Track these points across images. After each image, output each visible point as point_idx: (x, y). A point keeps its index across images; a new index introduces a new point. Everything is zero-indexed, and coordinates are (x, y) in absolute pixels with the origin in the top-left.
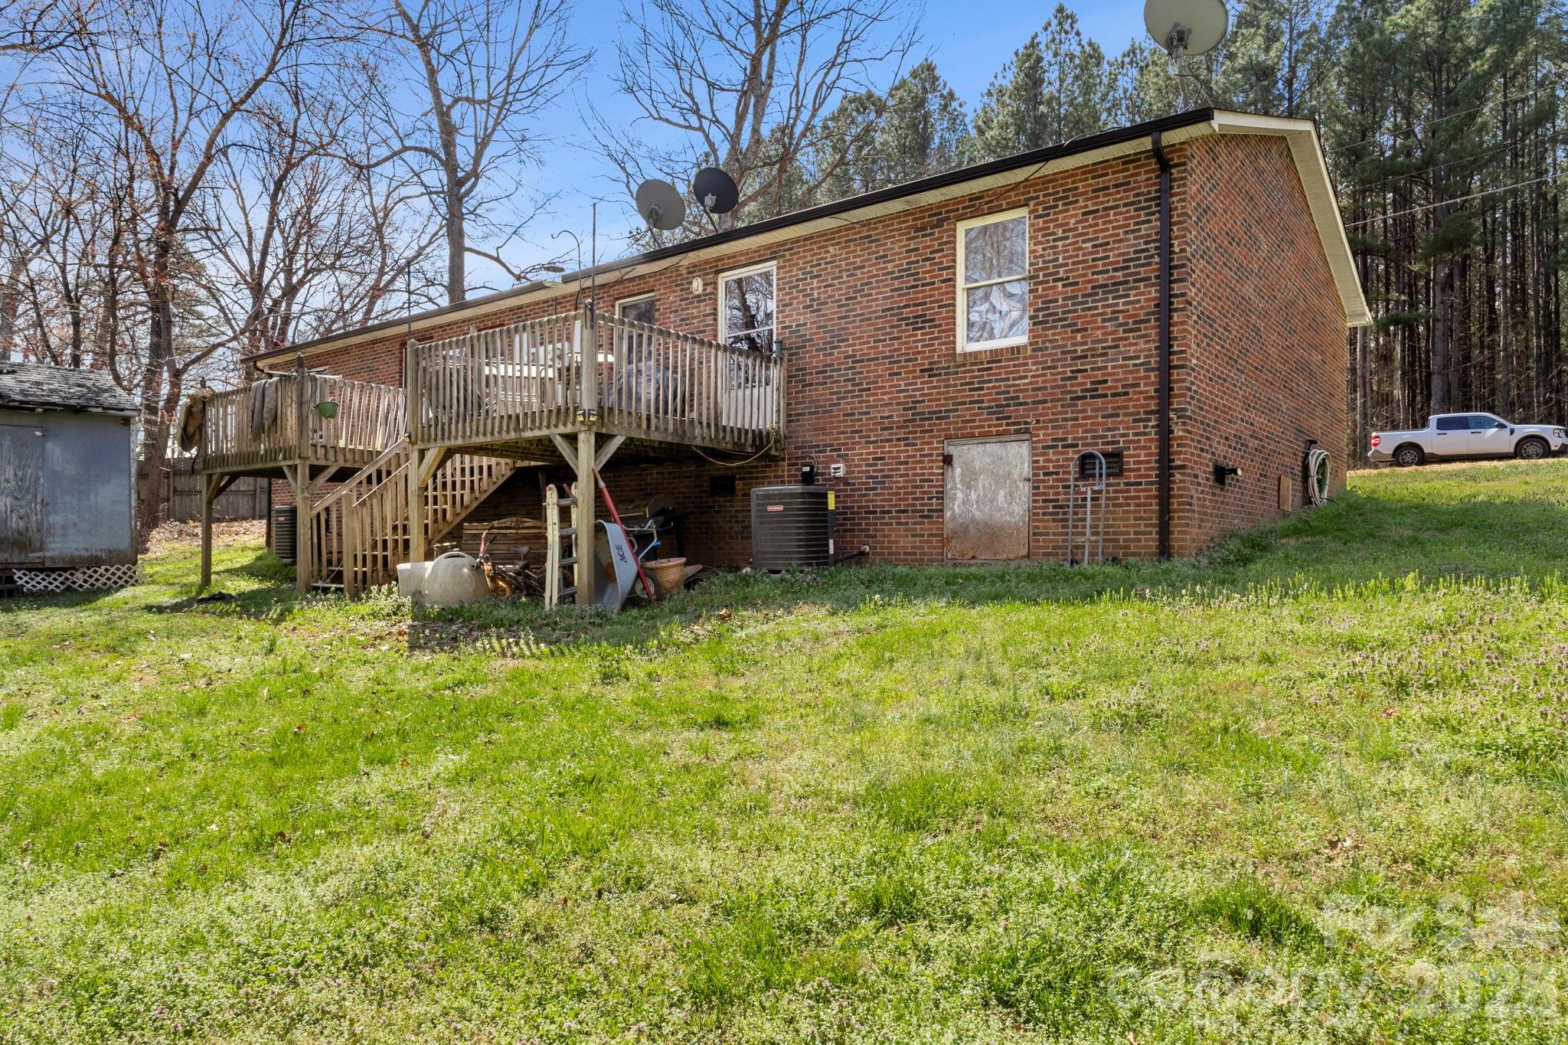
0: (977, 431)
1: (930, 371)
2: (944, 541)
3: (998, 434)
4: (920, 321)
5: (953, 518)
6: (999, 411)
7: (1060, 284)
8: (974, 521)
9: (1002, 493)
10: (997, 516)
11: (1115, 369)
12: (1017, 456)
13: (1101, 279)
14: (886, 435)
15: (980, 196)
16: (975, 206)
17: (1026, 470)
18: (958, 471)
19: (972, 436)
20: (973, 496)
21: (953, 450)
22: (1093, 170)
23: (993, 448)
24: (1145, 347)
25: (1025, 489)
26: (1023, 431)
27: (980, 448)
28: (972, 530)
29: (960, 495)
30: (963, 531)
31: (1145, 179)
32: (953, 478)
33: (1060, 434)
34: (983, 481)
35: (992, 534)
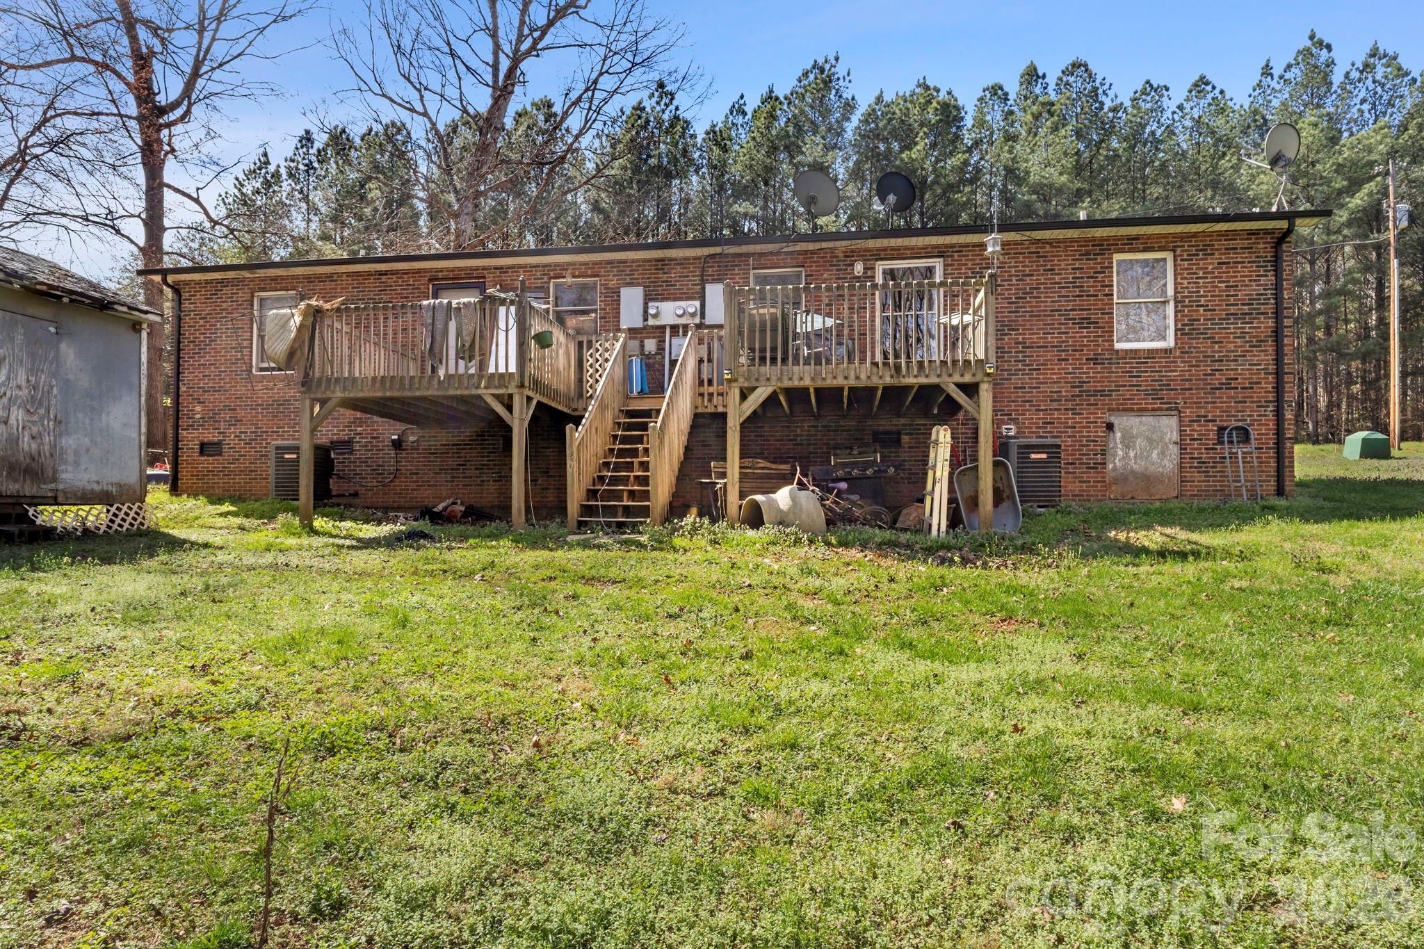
0: (1135, 407)
1: (1095, 360)
2: (1107, 486)
3: (1153, 410)
4: (1085, 322)
5: (1115, 469)
6: (1155, 394)
7: (1201, 309)
8: (1133, 471)
9: (1155, 452)
10: (1152, 469)
11: (1243, 370)
12: (1168, 426)
13: (1232, 309)
14: (1055, 406)
15: (1137, 238)
16: (1131, 244)
17: (1175, 436)
18: (1119, 435)
19: (1132, 410)
20: (1132, 454)
21: (1115, 420)
22: (1226, 235)
23: (1148, 420)
24: (1265, 358)
25: (1175, 450)
26: (1174, 409)
27: (1138, 420)
28: (1131, 478)
29: (1120, 453)
30: (1122, 478)
31: (1264, 248)
32: (1115, 440)
33: (1203, 412)
34: (1140, 442)
35: (1147, 480)
